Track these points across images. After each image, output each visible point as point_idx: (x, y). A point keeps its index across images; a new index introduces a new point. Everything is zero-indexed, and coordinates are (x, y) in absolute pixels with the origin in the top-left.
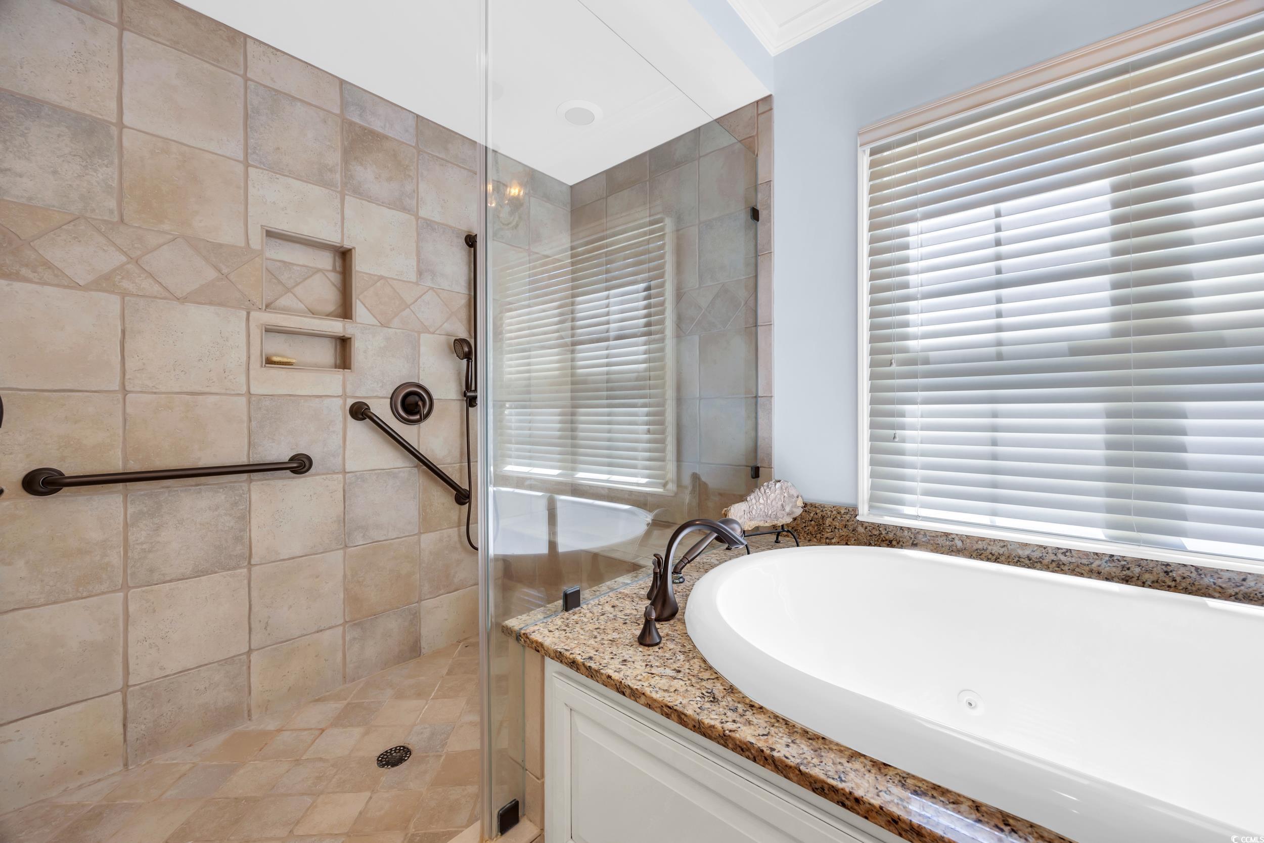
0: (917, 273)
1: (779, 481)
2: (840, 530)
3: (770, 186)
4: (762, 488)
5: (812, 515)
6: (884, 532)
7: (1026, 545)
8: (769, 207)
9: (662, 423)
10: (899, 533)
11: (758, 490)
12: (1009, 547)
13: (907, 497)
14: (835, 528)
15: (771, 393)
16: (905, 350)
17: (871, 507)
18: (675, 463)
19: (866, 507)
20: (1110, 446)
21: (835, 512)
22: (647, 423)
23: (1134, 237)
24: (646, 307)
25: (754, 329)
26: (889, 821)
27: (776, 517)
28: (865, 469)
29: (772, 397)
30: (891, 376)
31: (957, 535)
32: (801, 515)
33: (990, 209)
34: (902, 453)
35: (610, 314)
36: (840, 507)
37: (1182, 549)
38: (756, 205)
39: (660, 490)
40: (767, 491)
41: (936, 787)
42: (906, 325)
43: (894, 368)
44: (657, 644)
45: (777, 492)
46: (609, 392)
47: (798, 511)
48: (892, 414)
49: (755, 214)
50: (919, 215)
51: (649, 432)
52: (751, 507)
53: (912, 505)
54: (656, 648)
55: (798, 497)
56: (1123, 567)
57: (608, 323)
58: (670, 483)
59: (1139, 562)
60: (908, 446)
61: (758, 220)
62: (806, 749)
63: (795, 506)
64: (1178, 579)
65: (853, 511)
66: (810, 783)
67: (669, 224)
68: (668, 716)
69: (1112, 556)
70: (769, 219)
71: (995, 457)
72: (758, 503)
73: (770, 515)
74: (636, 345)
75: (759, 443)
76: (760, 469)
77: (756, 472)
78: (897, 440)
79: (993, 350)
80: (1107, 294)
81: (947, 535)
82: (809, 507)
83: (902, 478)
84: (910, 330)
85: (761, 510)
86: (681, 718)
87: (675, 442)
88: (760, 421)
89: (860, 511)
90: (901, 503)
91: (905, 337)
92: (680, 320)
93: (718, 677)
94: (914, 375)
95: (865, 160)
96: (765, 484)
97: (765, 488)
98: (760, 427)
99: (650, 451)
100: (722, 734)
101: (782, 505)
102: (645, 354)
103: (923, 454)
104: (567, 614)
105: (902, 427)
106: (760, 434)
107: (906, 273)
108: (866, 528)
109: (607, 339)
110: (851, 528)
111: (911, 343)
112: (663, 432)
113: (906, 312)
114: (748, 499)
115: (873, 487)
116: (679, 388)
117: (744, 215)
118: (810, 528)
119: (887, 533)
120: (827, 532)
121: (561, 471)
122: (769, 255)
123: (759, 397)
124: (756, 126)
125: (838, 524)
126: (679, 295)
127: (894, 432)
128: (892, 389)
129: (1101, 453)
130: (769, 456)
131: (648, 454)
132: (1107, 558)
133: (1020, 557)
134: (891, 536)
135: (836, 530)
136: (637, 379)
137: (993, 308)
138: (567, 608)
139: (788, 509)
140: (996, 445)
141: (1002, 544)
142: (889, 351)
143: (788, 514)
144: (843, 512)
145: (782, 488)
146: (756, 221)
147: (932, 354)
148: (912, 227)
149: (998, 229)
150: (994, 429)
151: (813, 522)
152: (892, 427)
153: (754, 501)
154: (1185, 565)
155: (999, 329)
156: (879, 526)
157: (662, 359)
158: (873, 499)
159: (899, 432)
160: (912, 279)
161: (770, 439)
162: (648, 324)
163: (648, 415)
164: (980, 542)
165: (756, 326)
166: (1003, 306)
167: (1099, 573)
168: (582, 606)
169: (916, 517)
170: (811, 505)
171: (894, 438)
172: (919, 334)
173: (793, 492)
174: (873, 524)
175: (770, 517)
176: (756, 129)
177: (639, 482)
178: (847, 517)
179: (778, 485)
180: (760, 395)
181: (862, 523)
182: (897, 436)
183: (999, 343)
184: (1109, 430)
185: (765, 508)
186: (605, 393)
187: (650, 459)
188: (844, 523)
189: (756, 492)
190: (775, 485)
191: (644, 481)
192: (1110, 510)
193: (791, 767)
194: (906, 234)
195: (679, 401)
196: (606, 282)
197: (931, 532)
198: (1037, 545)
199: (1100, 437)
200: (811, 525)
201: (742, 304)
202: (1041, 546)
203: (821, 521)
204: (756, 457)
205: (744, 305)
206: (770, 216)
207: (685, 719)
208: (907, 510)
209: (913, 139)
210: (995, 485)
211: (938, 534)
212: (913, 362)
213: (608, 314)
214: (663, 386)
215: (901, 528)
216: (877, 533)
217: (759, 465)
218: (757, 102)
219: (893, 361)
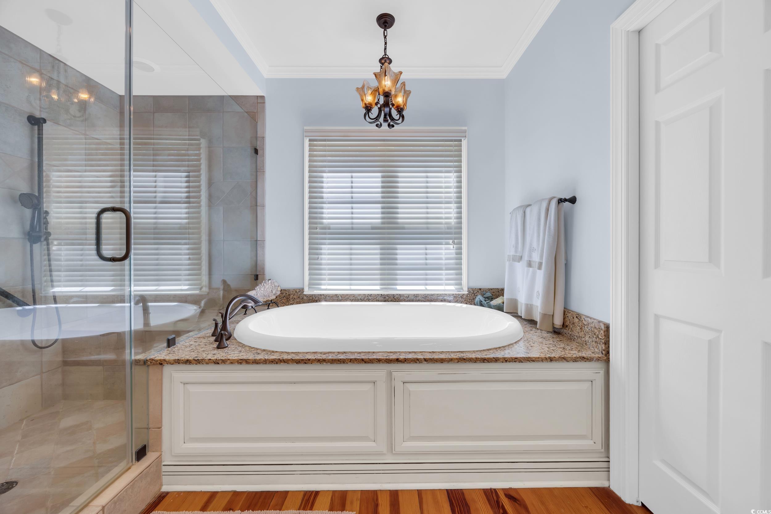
0: (326, 193)
1: (270, 280)
2: (297, 300)
3: (264, 139)
4: (262, 283)
5: (284, 294)
6: (314, 298)
7: (360, 295)
8: (263, 149)
9: (199, 254)
10: (320, 297)
11: (260, 284)
12: (355, 296)
13: (323, 282)
14: (295, 299)
15: (264, 239)
16: (322, 223)
17: (309, 288)
18: (207, 276)
19: (307, 288)
20: (381, 259)
21: (294, 292)
22: (189, 254)
23: (387, 193)
24: (187, 187)
25: (255, 207)
26: (318, 361)
27: (269, 296)
28: (307, 272)
29: (264, 240)
30: (317, 234)
31: (340, 294)
32: (279, 295)
33: (349, 175)
34: (321, 264)
35: (157, 187)
36: (297, 289)
37: (396, 290)
38: (257, 147)
39: (197, 292)
40: (265, 284)
41: (329, 352)
42: (322, 213)
43: (318, 230)
44: (227, 347)
45: (269, 284)
46: (155, 236)
47: (279, 293)
48: (317, 249)
49: (256, 151)
50: (327, 171)
51: (189, 259)
52: (257, 292)
53: (325, 285)
54: (227, 348)
55: (278, 286)
56: (384, 297)
57: (155, 192)
58: (204, 287)
59: (388, 295)
60: (323, 261)
61: (258, 154)
62: (293, 355)
63: (277, 291)
64: (396, 299)
65: (302, 290)
66: (295, 362)
67: (203, 143)
68: (241, 363)
69: (382, 295)
70: (263, 155)
71: (351, 264)
72: (260, 290)
73: (266, 295)
74: (181, 208)
75: (258, 263)
76: (259, 276)
77: (256, 277)
78: (319, 259)
79: (351, 226)
80: (380, 210)
81: (336, 295)
82: (283, 291)
83: (321, 275)
84: (324, 215)
85: (262, 293)
86: (247, 362)
87: (207, 264)
88: (258, 252)
89: (305, 291)
90: (320, 284)
91: (322, 218)
92: (210, 197)
93: (258, 349)
94: (325, 234)
95: (307, 142)
96: (264, 281)
97: (264, 283)
98: (258, 255)
99: (189, 270)
100: (264, 360)
101: (272, 290)
102: (186, 214)
103: (329, 264)
104: (170, 349)
105: (321, 254)
106: (258, 258)
107: (322, 193)
108: (307, 297)
109: (155, 202)
110: (301, 298)
111: (324, 221)
112: (200, 259)
113: (322, 208)
114: (256, 289)
115: (310, 279)
116: (210, 234)
117: (250, 151)
118: (284, 300)
119: (315, 298)
120: (291, 301)
121: (114, 287)
122: (263, 172)
123: (258, 240)
124: (256, 108)
125: (295, 297)
126: (210, 183)
127: (318, 256)
128: (317, 239)
129: (379, 261)
130: (263, 269)
131: (188, 272)
132: (380, 295)
133: (358, 299)
134: (317, 298)
135: (295, 300)
136: (180, 228)
137: (350, 210)
138: (169, 346)
139: (274, 292)
140: (351, 260)
141: (353, 296)
142: (316, 223)
143: (274, 294)
144: (298, 291)
145: (271, 283)
146: (257, 155)
147: (331, 226)
148: (325, 175)
149: (352, 183)
150: (351, 254)
151: (285, 298)
152: (317, 254)
153: (259, 289)
154: (397, 294)
155: (352, 218)
156: (312, 295)
157: (199, 218)
158: (310, 284)
159: (320, 256)
160: (324, 195)
161: (264, 261)
162: (187, 197)
163: (188, 249)
164: (347, 296)
165: (256, 206)
166: (354, 210)
167: (379, 301)
168: (176, 345)
169: (326, 290)
170: (284, 290)
171: (318, 258)
172: (327, 217)
173: (276, 284)
174: (310, 295)
175: (266, 296)
176: (256, 109)
177: (182, 289)
178: (300, 293)
179: (270, 281)
180: (258, 239)
181: (306, 295)
182: (319, 258)
183: (352, 224)
184: (381, 254)
185: (263, 292)
186: (152, 236)
187: (189, 275)
188: (298, 296)
189: (259, 285)
190: (268, 281)
191: (186, 287)
192: (381, 279)
193: (289, 360)
194: (322, 177)
195: (210, 242)
196: (153, 167)
197: (331, 295)
198: (363, 294)
199: (378, 256)
200: (284, 299)
201: (249, 194)
202: (364, 294)
203: (288, 296)
204: (256, 270)
205: (250, 194)
206: (264, 154)
207: (249, 361)
208: (323, 287)
209: (325, 140)
210: (351, 275)
211: (333, 295)
212: (324, 228)
213: (155, 187)
214: (199, 233)
215: (321, 295)
216: (311, 298)
217: (258, 274)
218: (257, 96)
219: (318, 227)
